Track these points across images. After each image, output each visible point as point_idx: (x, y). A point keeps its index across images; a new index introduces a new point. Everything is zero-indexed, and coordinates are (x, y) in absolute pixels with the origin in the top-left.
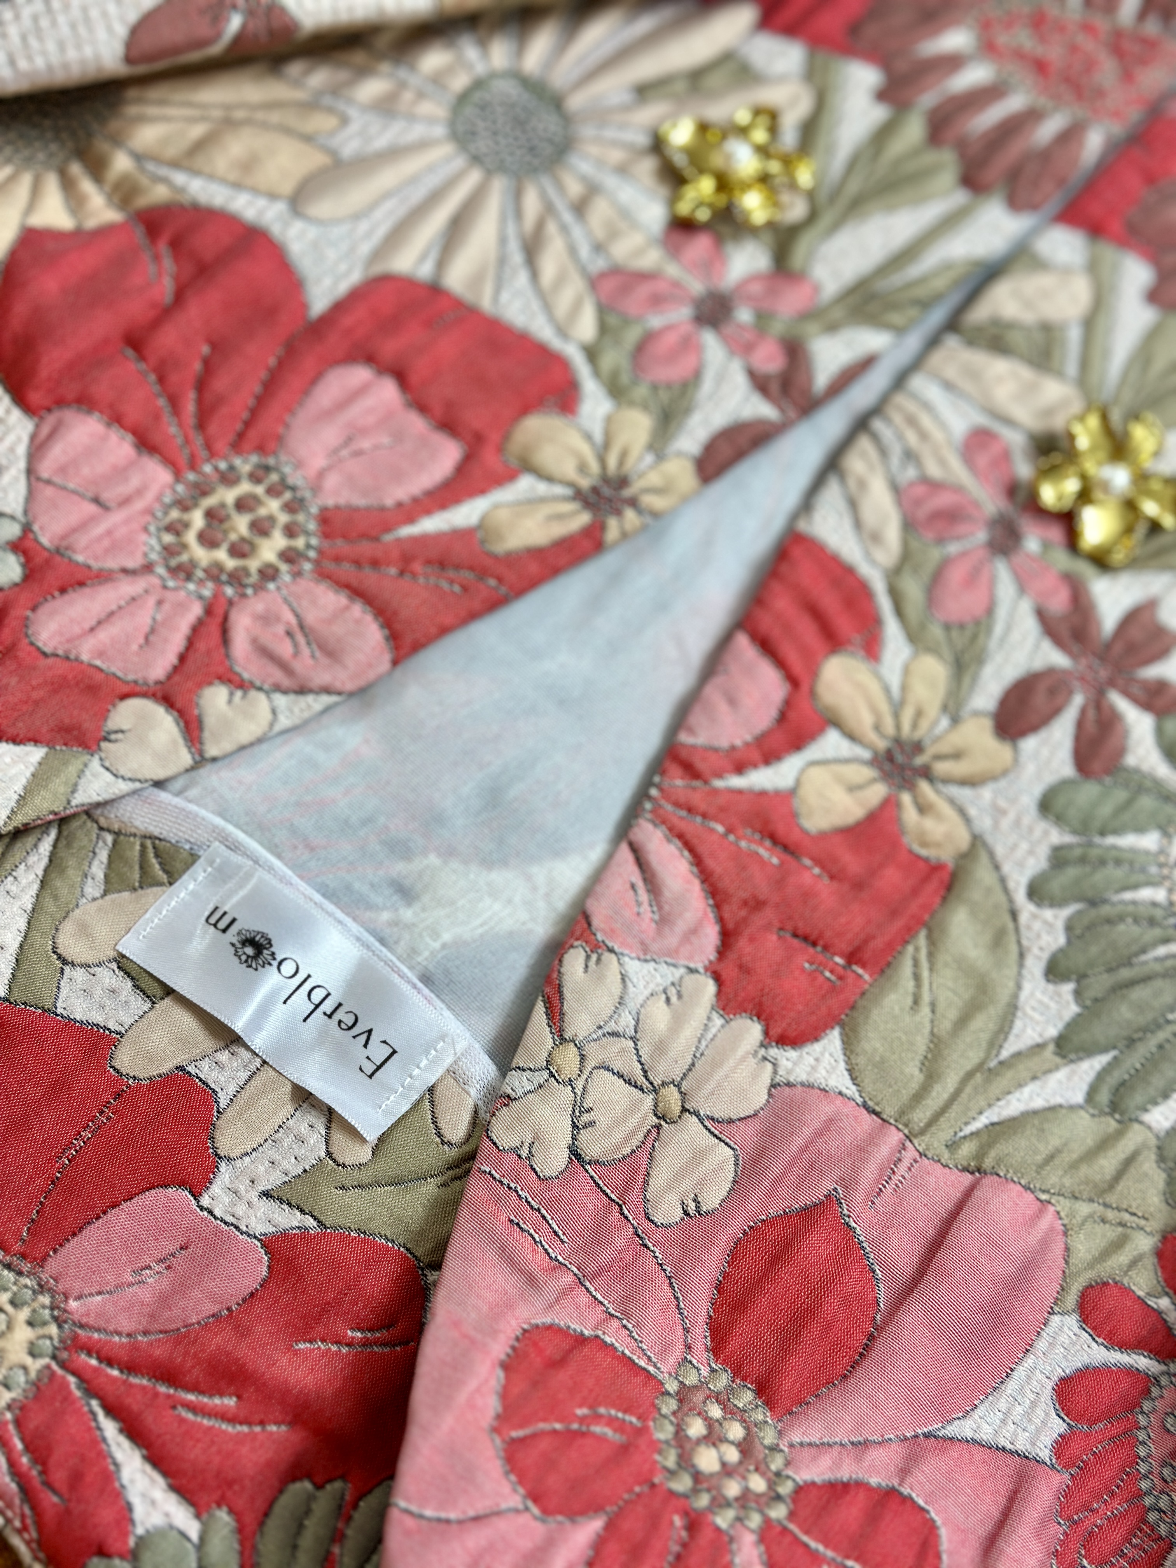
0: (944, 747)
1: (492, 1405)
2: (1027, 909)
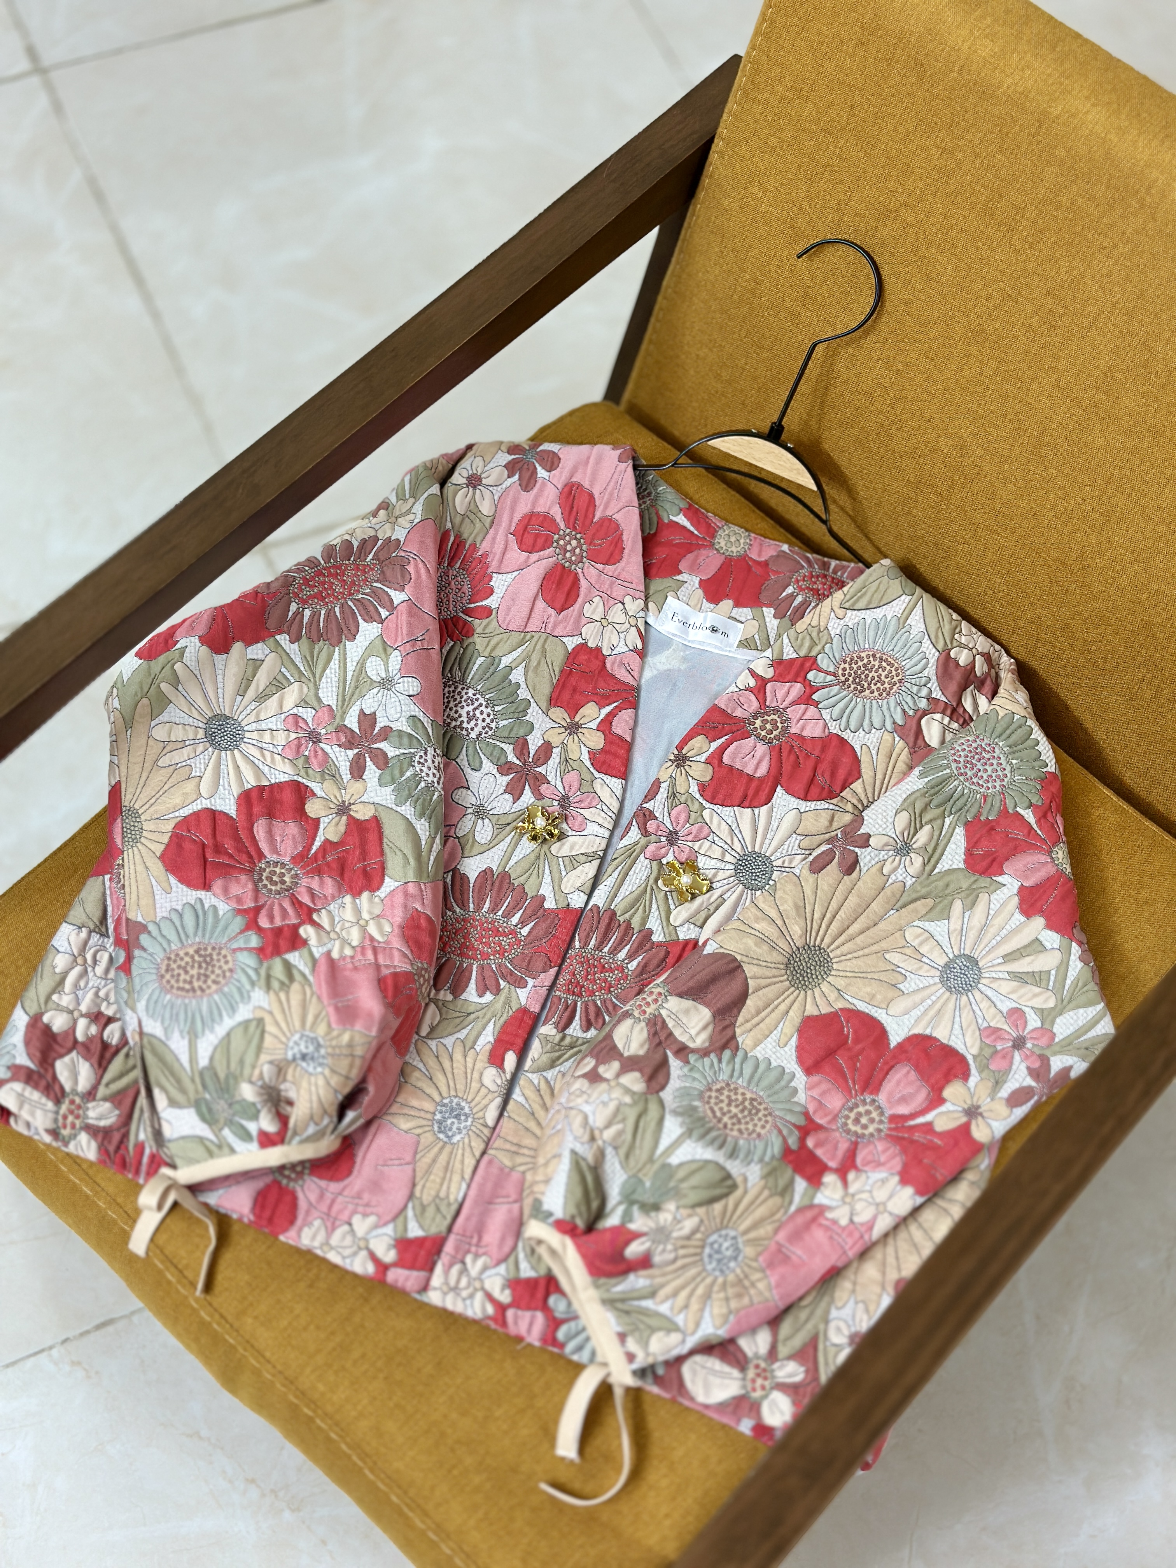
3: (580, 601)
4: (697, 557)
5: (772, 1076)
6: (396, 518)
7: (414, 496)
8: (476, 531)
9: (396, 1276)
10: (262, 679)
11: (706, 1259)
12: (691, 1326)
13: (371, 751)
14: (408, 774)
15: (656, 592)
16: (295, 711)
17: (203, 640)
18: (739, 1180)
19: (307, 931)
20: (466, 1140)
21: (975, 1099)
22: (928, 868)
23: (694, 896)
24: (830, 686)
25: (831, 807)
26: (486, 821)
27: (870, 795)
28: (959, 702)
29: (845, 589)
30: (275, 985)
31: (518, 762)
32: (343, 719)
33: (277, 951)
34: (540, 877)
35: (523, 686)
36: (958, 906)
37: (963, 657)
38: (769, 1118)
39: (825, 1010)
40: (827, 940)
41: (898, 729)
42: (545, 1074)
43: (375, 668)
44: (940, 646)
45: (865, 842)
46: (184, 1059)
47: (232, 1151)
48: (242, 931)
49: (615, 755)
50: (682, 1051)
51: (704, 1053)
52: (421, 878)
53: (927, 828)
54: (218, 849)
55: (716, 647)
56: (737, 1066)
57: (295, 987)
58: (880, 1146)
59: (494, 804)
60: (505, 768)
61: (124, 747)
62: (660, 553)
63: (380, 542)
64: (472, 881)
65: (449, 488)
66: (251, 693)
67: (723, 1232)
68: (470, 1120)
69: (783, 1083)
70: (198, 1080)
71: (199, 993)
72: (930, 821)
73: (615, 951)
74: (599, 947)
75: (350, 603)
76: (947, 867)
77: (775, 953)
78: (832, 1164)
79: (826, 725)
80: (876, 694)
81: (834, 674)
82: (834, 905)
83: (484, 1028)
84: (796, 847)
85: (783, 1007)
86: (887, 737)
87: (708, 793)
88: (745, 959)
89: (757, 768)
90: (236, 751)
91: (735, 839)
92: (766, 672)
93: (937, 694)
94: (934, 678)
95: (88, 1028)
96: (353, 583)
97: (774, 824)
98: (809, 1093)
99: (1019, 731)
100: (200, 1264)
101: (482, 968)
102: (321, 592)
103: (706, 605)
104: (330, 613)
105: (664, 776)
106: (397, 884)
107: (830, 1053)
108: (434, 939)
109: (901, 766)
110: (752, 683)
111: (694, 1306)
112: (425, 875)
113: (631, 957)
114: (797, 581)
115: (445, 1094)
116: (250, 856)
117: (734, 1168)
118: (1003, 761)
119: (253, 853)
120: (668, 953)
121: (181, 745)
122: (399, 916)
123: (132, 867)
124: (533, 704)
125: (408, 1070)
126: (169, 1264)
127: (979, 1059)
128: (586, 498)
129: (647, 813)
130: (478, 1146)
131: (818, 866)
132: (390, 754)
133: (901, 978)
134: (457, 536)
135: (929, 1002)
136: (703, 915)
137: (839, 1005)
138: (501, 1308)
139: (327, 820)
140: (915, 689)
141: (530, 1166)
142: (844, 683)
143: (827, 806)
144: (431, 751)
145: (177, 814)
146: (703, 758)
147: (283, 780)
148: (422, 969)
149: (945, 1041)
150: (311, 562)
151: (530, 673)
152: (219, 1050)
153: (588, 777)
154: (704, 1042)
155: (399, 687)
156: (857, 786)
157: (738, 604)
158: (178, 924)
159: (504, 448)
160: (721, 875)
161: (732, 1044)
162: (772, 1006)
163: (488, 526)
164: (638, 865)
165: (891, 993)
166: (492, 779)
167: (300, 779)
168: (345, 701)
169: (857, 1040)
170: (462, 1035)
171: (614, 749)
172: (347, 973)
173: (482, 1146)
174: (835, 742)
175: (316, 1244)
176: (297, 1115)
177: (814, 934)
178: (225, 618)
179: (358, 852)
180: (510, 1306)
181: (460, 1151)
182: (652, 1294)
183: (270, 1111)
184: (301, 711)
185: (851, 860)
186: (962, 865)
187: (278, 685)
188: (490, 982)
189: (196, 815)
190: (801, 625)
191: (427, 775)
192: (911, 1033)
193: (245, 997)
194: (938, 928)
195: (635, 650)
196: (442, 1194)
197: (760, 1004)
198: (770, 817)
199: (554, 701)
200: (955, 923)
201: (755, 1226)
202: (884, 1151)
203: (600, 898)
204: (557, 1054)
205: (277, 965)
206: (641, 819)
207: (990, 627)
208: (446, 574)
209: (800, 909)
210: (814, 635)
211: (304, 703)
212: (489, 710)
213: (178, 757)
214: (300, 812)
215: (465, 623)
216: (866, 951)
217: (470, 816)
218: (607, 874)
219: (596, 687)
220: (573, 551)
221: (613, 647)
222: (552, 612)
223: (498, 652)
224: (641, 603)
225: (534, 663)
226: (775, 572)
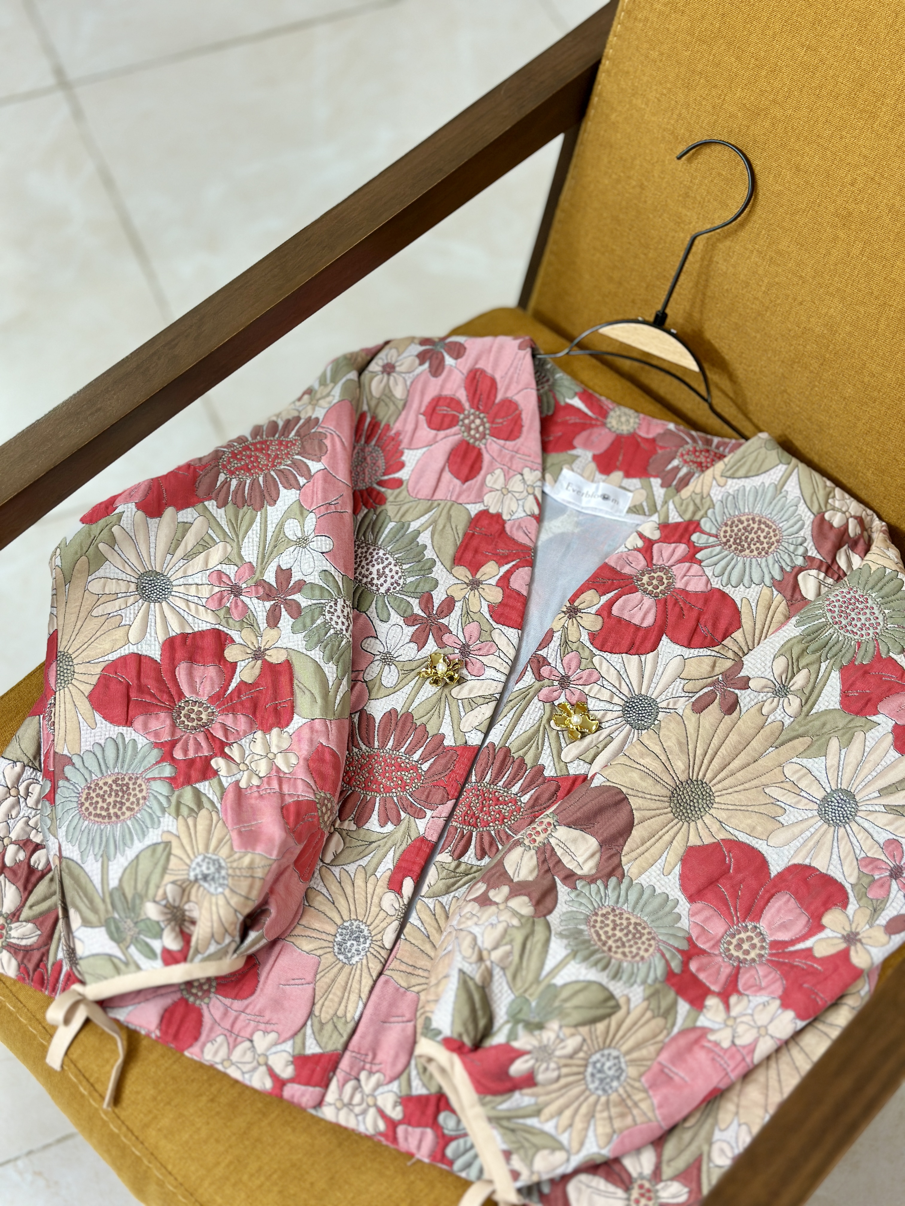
0: (466, 590)
1: (524, 416)
2: (435, 557)
3: (482, 473)
4: (590, 435)
5: (656, 902)
6: (318, 400)
7: (334, 380)
8: (390, 412)
9: (293, 1091)
10: (190, 540)
11: (589, 1078)
12: (575, 1145)
13: (286, 602)
14: (319, 622)
15: (553, 465)
16: (219, 567)
17: (139, 506)
18: (622, 1001)
19: (218, 763)
20: (364, 961)
21: (854, 926)
22: (805, 709)
23: (584, 735)
24: (713, 546)
25: (713, 653)
26: (393, 667)
27: (750, 643)
28: (834, 560)
29: (726, 460)
30: (184, 811)
31: (423, 614)
32: (262, 573)
33: (188, 781)
34: (441, 717)
35: (430, 547)
36: (834, 744)
37: (837, 521)
38: (652, 942)
39: (708, 840)
40: (709, 775)
41: (776, 584)
42: (440, 899)
43: (292, 529)
44: (815, 509)
45: (745, 683)
46: (97, 880)
47: (138, 968)
48: (158, 763)
49: (513, 608)
50: (570, 877)
51: (591, 880)
52: (326, 714)
53: (804, 672)
54: (142, 689)
55: (607, 512)
56: (623, 893)
57: (203, 813)
58: (761, 971)
59: (400, 652)
60: (410, 620)
61: (62, 599)
62: (557, 432)
63: (302, 422)
64: (377, 721)
65: (366, 375)
66: (180, 552)
67: (606, 1052)
68: (368, 942)
69: (667, 909)
70: (108, 900)
71: (114, 819)
72: (807, 666)
73: (509, 785)
74: (494, 782)
75: (272, 473)
76: (823, 708)
77: (659, 787)
78: (715, 988)
79: (708, 581)
80: (755, 553)
81: (716, 536)
82: (715, 742)
83: (385, 856)
84: (680, 690)
85: (667, 838)
86: (766, 591)
87: (598, 642)
88: (630, 792)
89: (643, 619)
90: (164, 603)
91: (623, 683)
92: (653, 534)
93: (813, 553)
94: (809, 538)
95: (16, 853)
96: (276, 457)
97: (660, 669)
98: (692, 919)
99: (891, 583)
100: (109, 1078)
101: (384, 801)
102: (247, 465)
103: (599, 476)
104: (254, 482)
105: (557, 626)
106: (305, 721)
107: (712, 882)
108: (338, 772)
109: (779, 617)
110: (640, 544)
111: (579, 1124)
112: (331, 713)
113: (524, 790)
114: (682, 455)
115: (346, 918)
116: (171, 696)
117: (617, 989)
118: (876, 611)
119: (173, 692)
120: (558, 788)
121: (114, 597)
122: (305, 750)
123: (62, 705)
124: (438, 563)
125: (311, 894)
126: (81, 1078)
127: (857, 888)
128: (488, 383)
129: (541, 660)
130: (376, 967)
131: (699, 707)
132: (303, 605)
133: (780, 811)
134: (374, 418)
135: (808, 834)
136: (592, 752)
137: (722, 836)
138: (392, 1125)
139: (243, 664)
140: (792, 548)
141: (424, 986)
142: (725, 544)
143: (709, 653)
144: (340, 602)
145: (106, 658)
146: (593, 610)
147: (205, 628)
148: (325, 798)
149: (824, 871)
150: (241, 440)
151: (436, 536)
152: (128, 871)
153: (486, 627)
154: (591, 869)
155: (313, 545)
156: (738, 635)
157: (628, 475)
158: (100, 756)
159: (417, 341)
160: (610, 716)
161: (618, 872)
162: (657, 837)
163: (400, 407)
164: (531, 707)
165: (771, 825)
166: (399, 629)
167: (221, 628)
168: (264, 558)
169: (738, 870)
170: (363, 862)
171: (511, 602)
172: (253, 801)
173: (379, 967)
174: (717, 595)
175: (218, 1059)
176: (199, 933)
177: (696, 769)
178: (159, 487)
179: (270, 692)
180: (401, 1122)
181: (358, 972)
182: (537, 1113)
183: (173, 930)
184: (225, 568)
185: (731, 700)
186: (838, 706)
187: (204, 545)
188: (392, 814)
189: (124, 659)
190: (685, 493)
191: (337, 623)
192: (790, 863)
193: (155, 822)
194: (816, 765)
195: (533, 516)
196: (340, 1013)
197: (646, 835)
198: (656, 663)
199: (457, 560)
200: (832, 759)
201: (638, 1046)
202: (765, 976)
203: (495, 736)
204: (452, 880)
205: (187, 793)
206: (535, 665)
207: (863, 494)
208: (363, 450)
209: (684, 745)
210: (698, 501)
211: (227, 560)
212: (397, 568)
213: (110, 607)
214: (220, 657)
215: (379, 493)
216: (747, 786)
217: (377, 663)
218: (503, 715)
219: (496, 547)
220: (477, 429)
221: (512, 513)
222: (457, 482)
223: (408, 518)
224: (538, 474)
225: (440, 527)
226: (662, 448)
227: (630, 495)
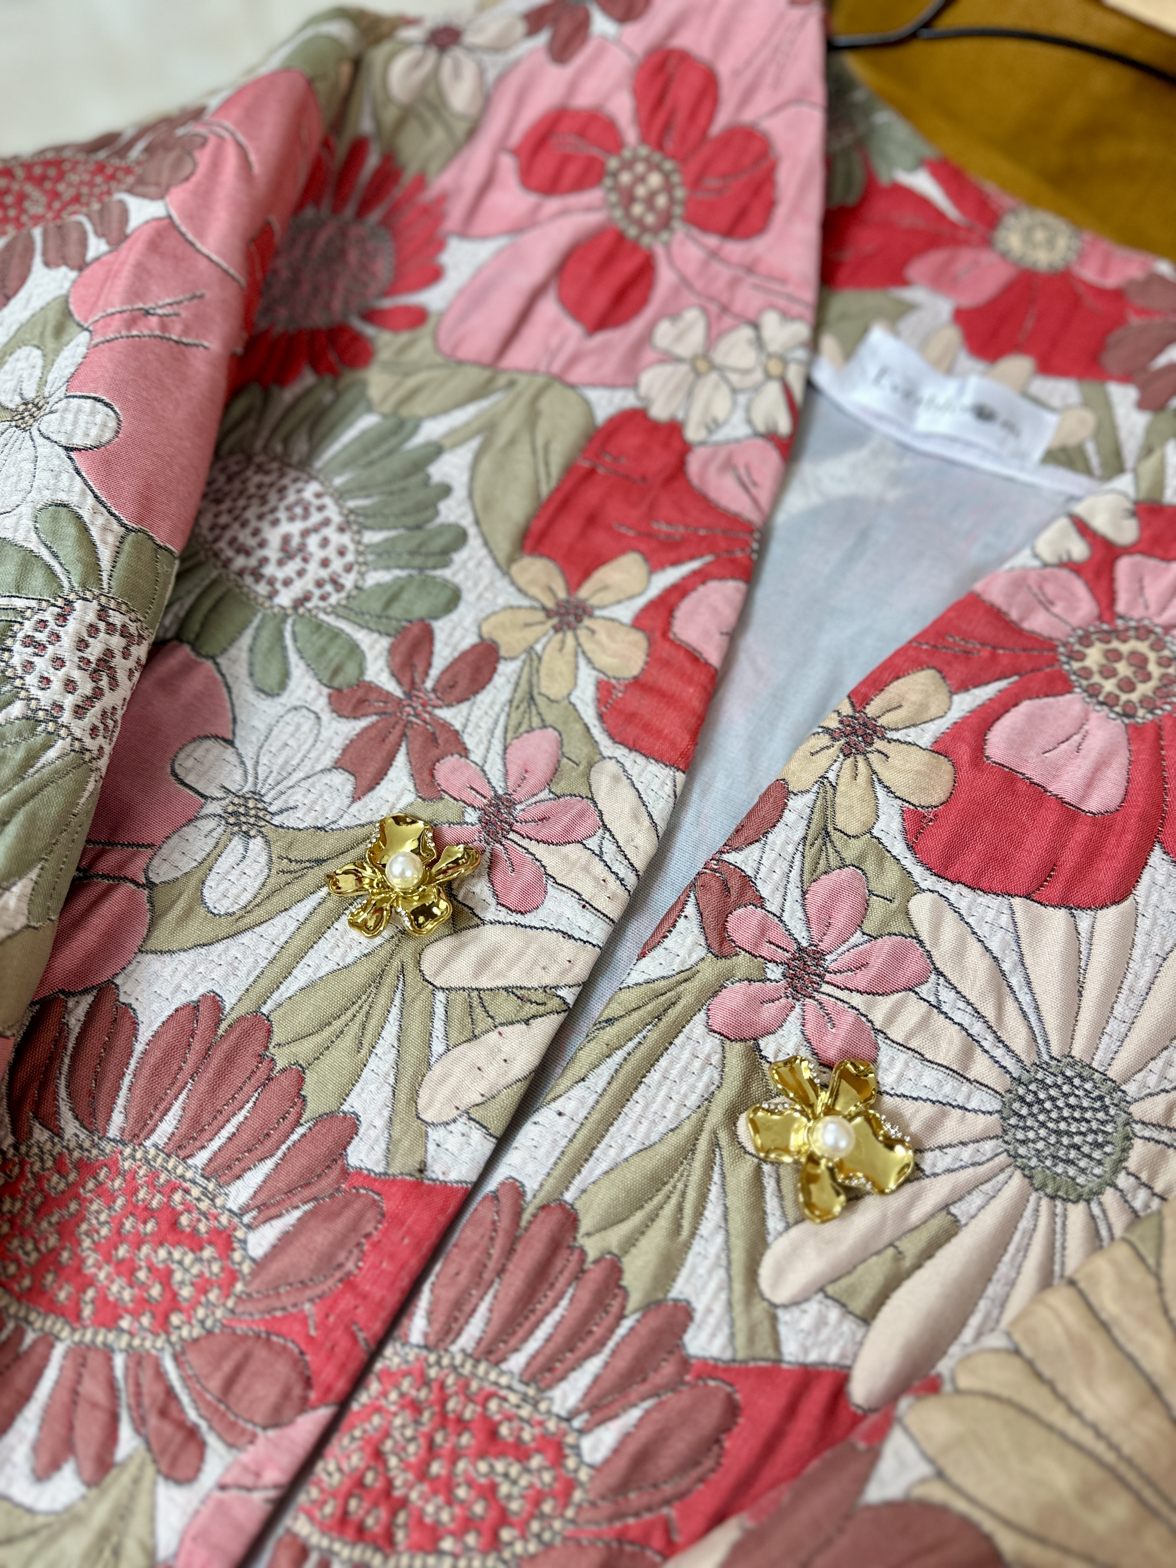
0: (539, 629)
1: (781, 175)
2: (467, 522)
3: (648, 313)
4: (951, 260)
8: (430, 147)
15: (844, 317)
26: (257, 844)
31: (391, 687)
34: (364, 1047)
35: (460, 491)
49: (671, 699)
55: (986, 455)
59: (297, 797)
60: (350, 698)
62: (865, 244)
64: (145, 1034)
73: (544, 1374)
74: (493, 1350)
87: (934, 842)
89: (1090, 784)
91: (1010, 1006)
92: (1117, 527)
96: (76, 199)
97: (1141, 972)
101: (80, 1360)
103: (966, 361)
105: (802, 775)
110: (1079, 550)
120: (733, 1410)
124: (474, 541)
128: (697, 85)
129: (734, 884)
134: (386, 155)
136: (876, 1272)
144: (85, 613)
146: (927, 735)
151: (486, 464)
153: (577, 749)
157: (1046, 368)
160: (954, 1128)
163: (459, 135)
164: (679, 1054)
166: (308, 724)
171: (666, 680)
188: (90, 1429)
195: (771, 437)
198: (1128, 944)
199: (533, 540)
203: (533, 1157)
206: (712, 899)
212: (346, 539)
215: (358, 338)
217: (208, 825)
218: (575, 1071)
219: (651, 514)
220: (649, 201)
221: (713, 425)
222: (573, 330)
223: (416, 408)
224: (801, 330)
225: (501, 439)
226: (1143, 312)
227: (1051, 419)
